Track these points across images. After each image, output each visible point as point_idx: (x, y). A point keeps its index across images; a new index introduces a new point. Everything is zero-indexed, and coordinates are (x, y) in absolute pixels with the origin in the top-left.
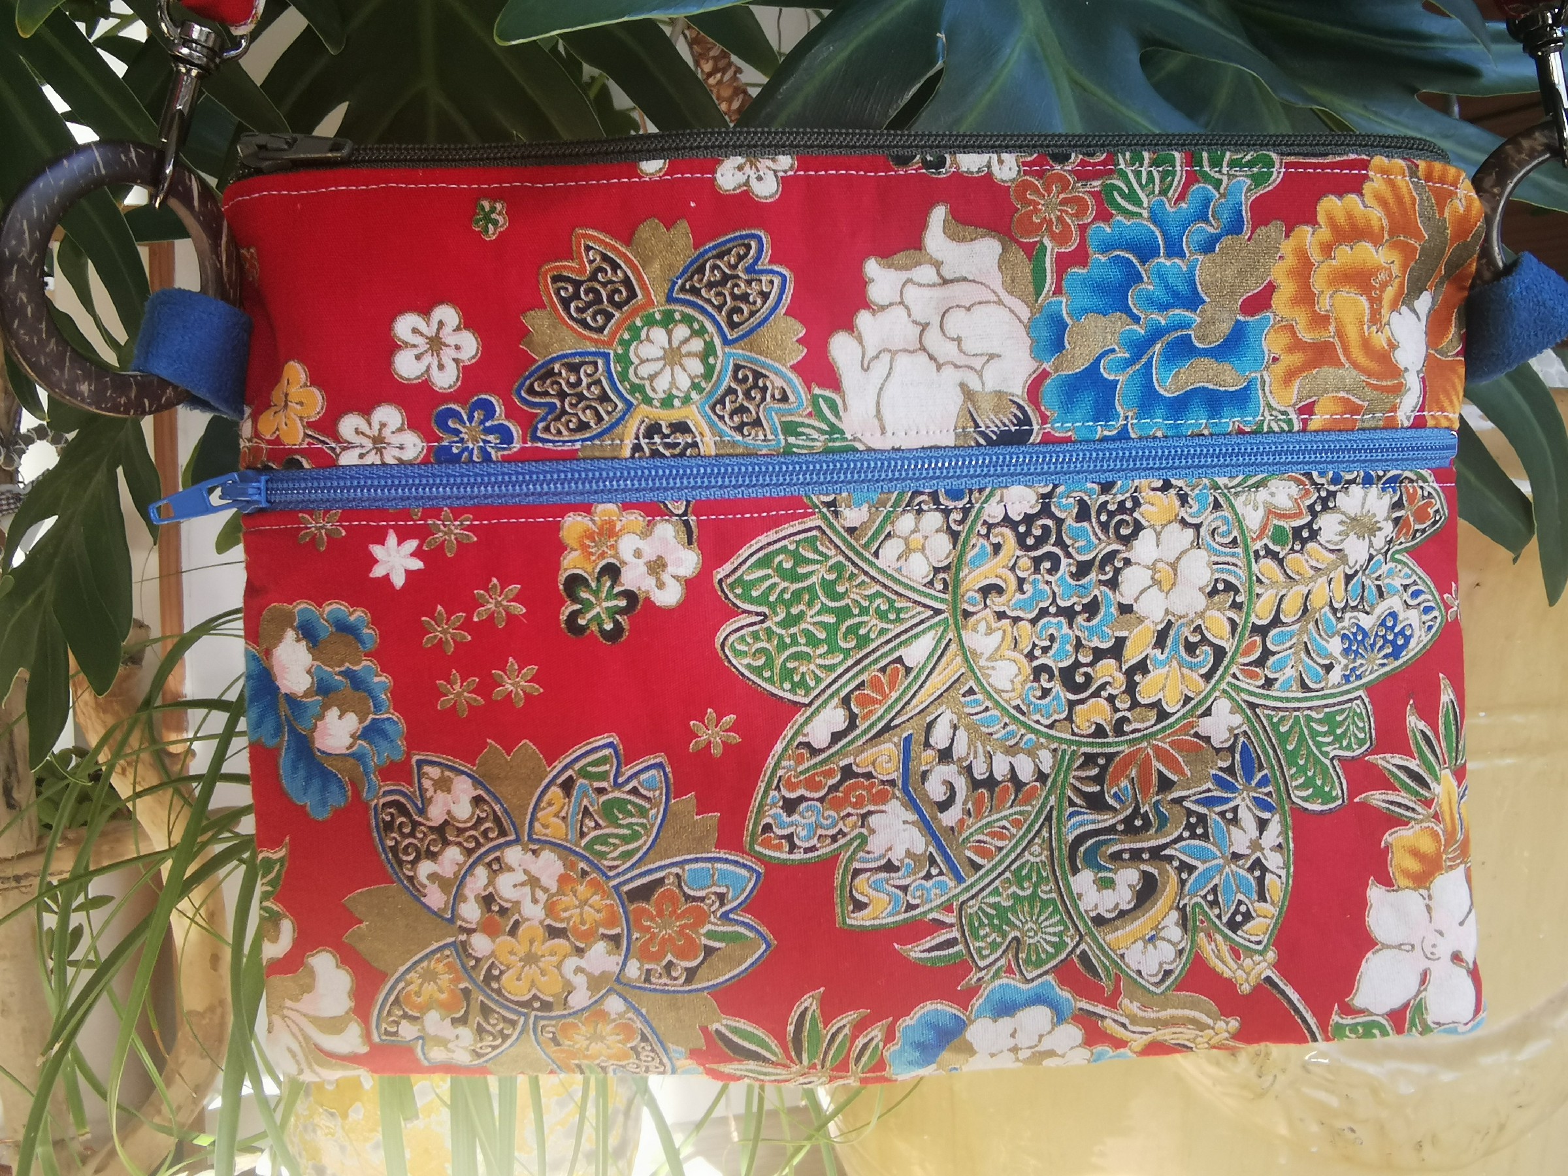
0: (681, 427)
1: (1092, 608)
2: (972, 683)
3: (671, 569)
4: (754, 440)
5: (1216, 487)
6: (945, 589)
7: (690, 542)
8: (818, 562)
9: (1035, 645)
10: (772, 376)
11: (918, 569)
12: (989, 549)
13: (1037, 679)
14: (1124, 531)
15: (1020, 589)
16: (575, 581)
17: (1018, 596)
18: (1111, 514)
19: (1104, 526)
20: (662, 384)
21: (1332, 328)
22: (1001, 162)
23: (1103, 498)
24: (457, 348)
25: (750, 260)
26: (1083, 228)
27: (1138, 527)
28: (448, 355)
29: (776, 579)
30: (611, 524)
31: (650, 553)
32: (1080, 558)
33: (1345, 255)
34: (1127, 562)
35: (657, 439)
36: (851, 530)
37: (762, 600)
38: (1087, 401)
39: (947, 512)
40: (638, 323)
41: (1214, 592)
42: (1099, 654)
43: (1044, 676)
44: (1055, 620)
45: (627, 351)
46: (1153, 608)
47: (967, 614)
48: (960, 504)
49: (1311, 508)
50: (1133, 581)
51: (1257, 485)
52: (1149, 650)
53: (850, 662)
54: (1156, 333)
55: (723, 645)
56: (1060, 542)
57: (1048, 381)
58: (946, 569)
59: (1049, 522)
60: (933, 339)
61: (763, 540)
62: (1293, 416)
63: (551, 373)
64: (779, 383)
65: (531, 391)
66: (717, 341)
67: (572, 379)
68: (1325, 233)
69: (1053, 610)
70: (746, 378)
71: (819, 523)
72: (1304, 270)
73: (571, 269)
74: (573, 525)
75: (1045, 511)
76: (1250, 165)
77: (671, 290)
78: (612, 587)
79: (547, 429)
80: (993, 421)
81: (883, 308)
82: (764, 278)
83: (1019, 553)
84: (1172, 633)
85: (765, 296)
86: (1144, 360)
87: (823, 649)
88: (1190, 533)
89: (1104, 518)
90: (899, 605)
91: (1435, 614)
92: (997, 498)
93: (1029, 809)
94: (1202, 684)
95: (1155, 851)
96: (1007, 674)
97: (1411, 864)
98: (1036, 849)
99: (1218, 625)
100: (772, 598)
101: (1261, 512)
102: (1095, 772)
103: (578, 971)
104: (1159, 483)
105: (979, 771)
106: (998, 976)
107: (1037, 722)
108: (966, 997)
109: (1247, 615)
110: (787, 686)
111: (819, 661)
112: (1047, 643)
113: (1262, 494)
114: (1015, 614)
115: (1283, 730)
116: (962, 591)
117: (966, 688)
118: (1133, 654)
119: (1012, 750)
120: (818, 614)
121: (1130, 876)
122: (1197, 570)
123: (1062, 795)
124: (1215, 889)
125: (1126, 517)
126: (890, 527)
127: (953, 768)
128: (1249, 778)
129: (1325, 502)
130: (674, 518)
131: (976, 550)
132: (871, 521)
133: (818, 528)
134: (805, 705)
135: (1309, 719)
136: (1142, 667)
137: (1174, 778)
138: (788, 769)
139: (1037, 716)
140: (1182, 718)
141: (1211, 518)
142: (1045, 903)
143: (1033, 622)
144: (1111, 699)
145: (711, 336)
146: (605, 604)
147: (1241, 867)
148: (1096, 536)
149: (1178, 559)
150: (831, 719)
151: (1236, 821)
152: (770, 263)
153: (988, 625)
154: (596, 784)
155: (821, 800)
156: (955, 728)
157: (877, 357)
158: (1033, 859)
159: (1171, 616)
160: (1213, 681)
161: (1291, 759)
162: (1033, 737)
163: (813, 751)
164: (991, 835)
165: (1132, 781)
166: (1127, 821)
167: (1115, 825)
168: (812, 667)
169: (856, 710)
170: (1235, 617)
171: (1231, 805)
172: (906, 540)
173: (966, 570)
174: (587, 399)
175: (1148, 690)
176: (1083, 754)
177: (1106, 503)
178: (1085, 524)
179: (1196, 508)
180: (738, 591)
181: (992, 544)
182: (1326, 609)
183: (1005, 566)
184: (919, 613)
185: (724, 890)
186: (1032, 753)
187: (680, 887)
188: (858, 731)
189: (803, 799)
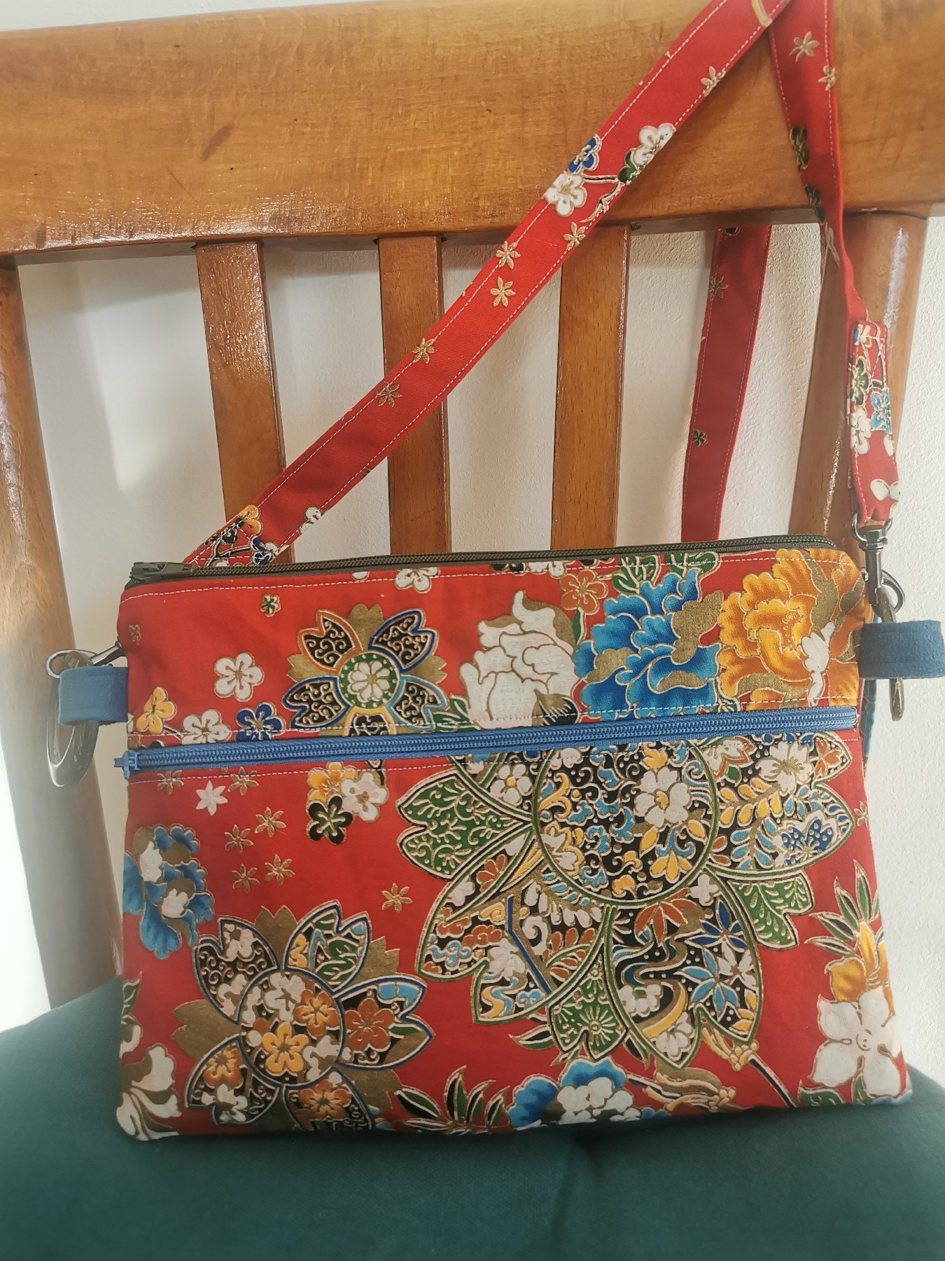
0: (377, 719)
1: (620, 820)
2: (548, 866)
3: (372, 799)
4: (418, 725)
5: (689, 745)
6: (529, 810)
7: (382, 784)
8: (453, 794)
9: (586, 843)
10: (428, 689)
11: (513, 798)
12: (553, 786)
13: (588, 863)
14: (634, 773)
15: (574, 809)
16: (316, 808)
17: (573, 813)
18: (626, 764)
19: (623, 771)
20: (367, 694)
21: (758, 650)
22: (554, 566)
23: (621, 754)
24: (251, 676)
25: (414, 625)
26: (601, 601)
27: (643, 771)
28: (245, 680)
29: (432, 805)
30: (338, 774)
31: (359, 791)
32: (609, 790)
33: (763, 607)
34: (639, 791)
35: (364, 726)
36: (474, 776)
37: (423, 818)
38: (608, 698)
39: (528, 764)
40: (353, 661)
41: (692, 809)
42: (626, 848)
43: (593, 862)
44: (597, 827)
45: (346, 677)
46: (656, 819)
47: (543, 824)
48: (536, 760)
49: (753, 757)
50: (643, 802)
51: (716, 744)
52: (655, 845)
53: (475, 854)
54: (650, 658)
55: (401, 844)
56: (596, 781)
57: (585, 688)
58: (529, 797)
59: (589, 769)
60: (518, 664)
61: (424, 782)
62: (737, 703)
63: (304, 689)
64: (432, 693)
65: (292, 700)
66: (396, 670)
67: (316, 692)
68: (749, 595)
69: (595, 821)
70: (413, 690)
71: (456, 772)
72: (738, 617)
73: (316, 632)
74: (315, 776)
75: (586, 762)
76: (701, 560)
77: (371, 642)
78: (337, 810)
79: (301, 721)
80: (554, 712)
81: (489, 649)
82: (422, 635)
83: (572, 787)
84: (670, 834)
85: (423, 645)
86: (641, 674)
87: (459, 846)
88: (675, 773)
89: (622, 765)
90: (502, 819)
91: (848, 821)
92: (557, 755)
93: (589, 945)
94: (690, 865)
95: (670, 973)
96: (570, 860)
97: (847, 986)
98: (595, 972)
99: (697, 829)
100: (429, 816)
101: (720, 760)
102: (628, 921)
103: (313, 1055)
104: (654, 744)
105: (555, 920)
106: (573, 1058)
107: (590, 890)
108: (555, 1072)
109: (716, 822)
110: (439, 869)
111: (457, 853)
112: (594, 841)
113: (720, 749)
114: (571, 824)
115: (746, 894)
116: (539, 810)
117: (545, 869)
118: (646, 847)
119: (575, 907)
120: (456, 825)
121: (654, 990)
122: (682, 795)
123: (609, 936)
124: (710, 999)
125: (635, 765)
126: (496, 774)
127: (539, 918)
128: (727, 925)
129: (762, 752)
130: (373, 770)
131: (546, 786)
132: (485, 770)
133: (455, 775)
134: (449, 880)
135: (764, 888)
136: (652, 855)
137: (678, 925)
138: (440, 920)
139: (589, 887)
140: (680, 887)
141: (688, 763)
142: (603, 1008)
143: (584, 828)
144: (634, 875)
145: (393, 668)
146: (333, 821)
147: (727, 984)
148: (617, 775)
149: (670, 789)
150: (466, 887)
151: (720, 954)
152: (425, 626)
153: (556, 830)
154: (326, 932)
155: (460, 939)
156: (539, 893)
157: (487, 676)
158: (593, 979)
159: (667, 824)
160: (697, 864)
161: (755, 914)
162: (587, 899)
163: (455, 909)
164: (565, 962)
165: (651, 927)
166: (651, 953)
167: (642, 956)
168: (453, 857)
169: (480, 883)
170: (708, 824)
171: (716, 943)
172: (505, 781)
173: (541, 798)
174: (324, 704)
175: (657, 869)
176: (620, 910)
177: (623, 757)
178: (610, 769)
179: (678, 758)
180: (410, 812)
181: (555, 783)
182: (768, 818)
183: (564, 795)
184: (515, 824)
185: (403, 999)
186: (588, 909)
187: (376, 998)
188: (481, 895)
189: (449, 939)
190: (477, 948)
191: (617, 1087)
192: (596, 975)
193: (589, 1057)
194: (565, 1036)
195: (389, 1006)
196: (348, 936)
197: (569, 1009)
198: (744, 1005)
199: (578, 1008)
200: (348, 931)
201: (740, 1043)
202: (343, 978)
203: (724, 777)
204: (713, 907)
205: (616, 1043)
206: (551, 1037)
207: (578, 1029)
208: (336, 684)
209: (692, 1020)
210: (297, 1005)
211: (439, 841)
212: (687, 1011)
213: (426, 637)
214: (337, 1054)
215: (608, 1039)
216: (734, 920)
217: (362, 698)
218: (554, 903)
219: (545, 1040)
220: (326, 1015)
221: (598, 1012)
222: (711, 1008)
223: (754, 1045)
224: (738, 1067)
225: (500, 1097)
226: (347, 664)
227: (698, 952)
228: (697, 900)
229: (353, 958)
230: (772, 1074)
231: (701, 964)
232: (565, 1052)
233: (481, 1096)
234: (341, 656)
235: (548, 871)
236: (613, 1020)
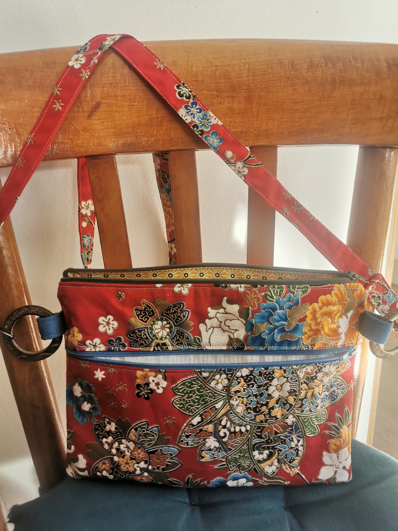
0: (164, 344)
1: (262, 395)
2: (232, 411)
3: (161, 385)
4: (181, 347)
5: (292, 368)
6: (226, 391)
7: (165, 379)
8: (196, 384)
9: (247, 403)
10: (185, 333)
11: (220, 387)
12: (237, 383)
13: (247, 410)
14: (270, 379)
15: (244, 391)
16: (139, 386)
17: (244, 392)
18: (267, 375)
19: (265, 378)
20: (160, 334)
21: (320, 326)
22: (241, 287)
23: (265, 371)
24: (113, 325)
26: (259, 304)
27: (273, 378)
28: (111, 326)
29: (186, 388)
30: (148, 374)
31: (156, 381)
32: (259, 384)
33: (325, 309)
34: (271, 385)
35: (159, 347)
36: (204, 378)
37: (182, 392)
38: (258, 342)
39: (227, 375)
40: (155, 320)
41: (290, 392)
42: (262, 405)
43: (249, 409)
44: (252, 397)
45: (152, 327)
46: (276, 395)
47: (231, 397)
48: (231, 373)
49: (316, 372)
50: (271, 389)
51: (303, 367)
52: (274, 404)
53: (203, 407)
54: (277, 327)
55: (173, 402)
56: (254, 381)
57: (249, 337)
58: (227, 387)
59: (252, 377)
60: (223, 325)
61: (183, 379)
62: (309, 346)
63: (135, 332)
64: (187, 335)
65: (130, 336)
67: (140, 334)
68: (320, 304)
69: (252, 395)
70: (179, 333)
72: (314, 313)
73: (140, 308)
74: (139, 373)
75: (251, 374)
76: (303, 288)
77: (163, 313)
78: (147, 388)
79: (134, 345)
80: (236, 345)
81: (211, 318)
83: (244, 383)
84: (280, 400)
85: (184, 316)
86: (273, 333)
87: (196, 404)
88: (286, 379)
89: (265, 376)
90: (215, 395)
91: (345, 389)
92: (240, 371)
93: (244, 437)
94: (286, 412)
95: (273, 448)
96: (240, 409)
97: (334, 447)
98: (245, 446)
99: (291, 400)
100: (185, 392)
101: (304, 373)
102: (260, 430)
103: (138, 467)
104: (279, 368)
105: (232, 430)
106: (234, 472)
107: (247, 420)
108: (227, 476)
109: (299, 397)
110: (188, 411)
111: (195, 406)
112: (250, 402)
113: (304, 370)
114: (243, 396)
115: (305, 421)
116: (230, 392)
117: (230, 412)
118: (270, 405)
119: (241, 426)
120: (196, 396)
121: (267, 452)
122: (287, 387)
123: (252, 434)
124: (286, 455)
125: (271, 376)
126: (213, 378)
127: (226, 430)
128: (296, 430)
129: (319, 370)
130: (162, 374)
131: (234, 383)
132: (209, 376)
133: (196, 377)
134: (191, 416)
135: (311, 418)
136: (273, 408)
137: (279, 432)
138: (187, 429)
139: (247, 419)
140: (281, 419)
141: (291, 376)
142: (246, 457)
143: (247, 398)
144: (265, 415)
145: (172, 324)
146: (145, 391)
147: (293, 450)
148: (263, 379)
149: (283, 384)
150: (198, 419)
151: (292, 441)
152: (186, 309)
153: (236, 399)
154: (143, 430)
155: (194, 435)
156: (227, 421)
157: (210, 329)
158: (244, 448)
159: (280, 397)
160: (289, 411)
161: (306, 427)
162: (246, 423)
163: (193, 425)
164: (235, 443)
165: (268, 432)
166: (267, 441)
167: (264, 441)
168: (194, 408)
169: (204, 417)
170: (296, 398)
171: (292, 437)
172: (217, 381)
173: (232, 387)
174: (143, 338)
175: (273, 413)
176: (258, 426)
177: (266, 372)
178: (261, 377)
179: (287, 374)
180: (177, 390)
181: (238, 382)
182: (318, 394)
183: (241, 387)
184: (220, 397)
185: (171, 453)
186: (245, 426)
187: (161, 452)
188: (204, 422)
189: (190, 435)
190: (201, 439)
191: (248, 480)
192: (245, 447)
193: (239, 472)
194: (231, 465)
195: (166, 454)
196: (151, 432)
197: (234, 457)
198: (297, 456)
199: (237, 457)
200: (151, 430)
201: (294, 467)
202: (149, 445)
203: (304, 380)
204: (293, 426)
205: (250, 468)
206: (226, 466)
207: (236, 464)
208: (148, 330)
209: (278, 462)
210: (132, 451)
211: (188, 401)
212: (277, 459)
213: (186, 313)
214: (146, 467)
215: (247, 467)
216: (299, 429)
217: (159, 336)
218: (232, 424)
219: (224, 466)
220: (143, 455)
221: (244, 459)
222: (286, 458)
223: (299, 468)
224: (292, 475)
225: (206, 482)
226: (153, 322)
227: (285, 440)
228: (287, 423)
229: (153, 439)
230: (304, 477)
231: (285, 444)
232: (230, 471)
233: (199, 481)
234: (150, 318)
235: (231, 413)
236: (250, 461)
